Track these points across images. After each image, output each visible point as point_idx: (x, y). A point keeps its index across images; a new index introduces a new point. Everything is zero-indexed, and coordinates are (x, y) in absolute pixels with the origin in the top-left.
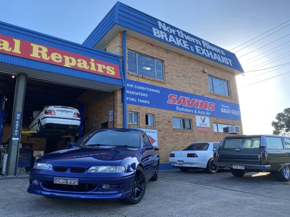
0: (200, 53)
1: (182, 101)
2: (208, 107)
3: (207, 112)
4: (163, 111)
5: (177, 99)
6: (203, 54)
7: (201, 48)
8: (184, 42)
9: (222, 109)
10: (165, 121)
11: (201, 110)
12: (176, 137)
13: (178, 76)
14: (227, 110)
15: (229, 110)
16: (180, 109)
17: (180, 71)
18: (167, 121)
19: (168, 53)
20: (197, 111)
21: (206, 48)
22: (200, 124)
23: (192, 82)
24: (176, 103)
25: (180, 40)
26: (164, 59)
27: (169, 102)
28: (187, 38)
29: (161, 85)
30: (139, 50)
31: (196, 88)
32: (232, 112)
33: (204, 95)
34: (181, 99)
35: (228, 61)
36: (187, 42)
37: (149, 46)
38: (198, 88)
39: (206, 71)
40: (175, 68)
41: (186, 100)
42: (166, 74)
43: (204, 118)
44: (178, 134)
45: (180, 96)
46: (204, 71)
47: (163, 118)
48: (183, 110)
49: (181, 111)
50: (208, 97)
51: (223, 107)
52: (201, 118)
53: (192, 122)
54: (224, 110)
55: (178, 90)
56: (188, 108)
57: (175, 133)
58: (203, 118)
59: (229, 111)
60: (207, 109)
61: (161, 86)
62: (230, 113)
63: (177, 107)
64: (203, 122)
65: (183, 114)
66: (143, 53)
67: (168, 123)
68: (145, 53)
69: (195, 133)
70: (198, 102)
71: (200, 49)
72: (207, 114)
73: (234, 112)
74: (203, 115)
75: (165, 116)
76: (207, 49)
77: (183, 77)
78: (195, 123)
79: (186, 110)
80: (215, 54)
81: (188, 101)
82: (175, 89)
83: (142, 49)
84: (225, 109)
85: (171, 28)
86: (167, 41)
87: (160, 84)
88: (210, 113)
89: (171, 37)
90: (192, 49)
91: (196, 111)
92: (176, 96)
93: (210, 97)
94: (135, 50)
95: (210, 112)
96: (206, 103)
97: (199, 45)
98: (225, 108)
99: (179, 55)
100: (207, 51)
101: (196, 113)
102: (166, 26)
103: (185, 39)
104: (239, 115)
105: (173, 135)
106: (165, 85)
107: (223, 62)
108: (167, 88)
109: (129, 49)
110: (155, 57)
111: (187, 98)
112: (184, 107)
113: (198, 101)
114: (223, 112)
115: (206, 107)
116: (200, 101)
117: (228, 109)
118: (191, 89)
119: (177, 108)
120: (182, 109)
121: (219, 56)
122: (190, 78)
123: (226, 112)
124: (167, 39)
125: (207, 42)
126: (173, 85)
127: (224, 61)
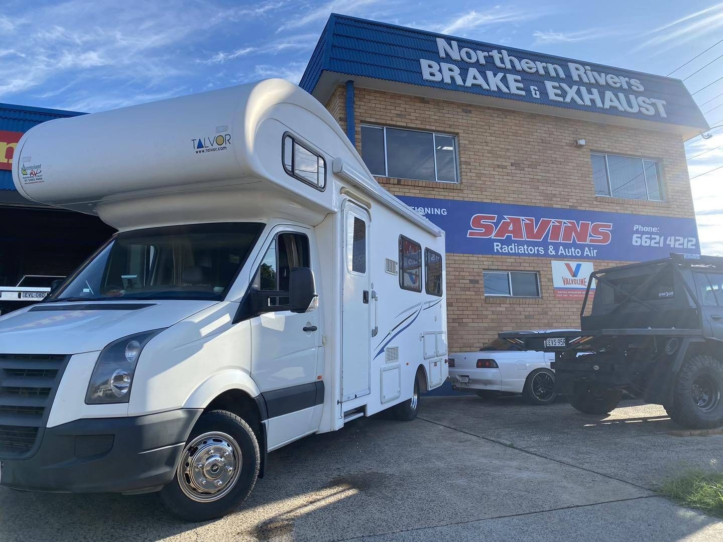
0: (561, 99)
1: (511, 228)
2: (591, 236)
3: (587, 249)
4: (457, 258)
5: (496, 224)
6: (568, 99)
7: (564, 86)
8: (511, 78)
9: (635, 236)
10: (461, 281)
11: (566, 246)
12: (495, 317)
13: (499, 166)
14: (651, 239)
15: (657, 237)
16: (506, 249)
17: (504, 153)
18: (468, 282)
19: (470, 112)
20: (556, 249)
21: (581, 82)
22: (566, 281)
23: (538, 177)
24: (494, 234)
25: (500, 75)
26: (456, 131)
27: (471, 234)
28: (523, 65)
29: (451, 194)
30: (389, 118)
31: (550, 190)
32: (671, 242)
33: (576, 205)
34: (508, 224)
35: (653, 105)
36: (519, 78)
37: (417, 104)
38: (558, 189)
39: (582, 142)
40: (490, 148)
41: (523, 224)
42: (463, 166)
43: (578, 266)
44: (498, 309)
45: (505, 216)
46: (577, 143)
47: (457, 273)
48: (513, 251)
49: (508, 254)
50: (592, 209)
51: (637, 232)
52: (568, 266)
53: (540, 279)
54: (641, 238)
55: (499, 202)
56: (529, 244)
57: (490, 309)
58: (573, 265)
59: (657, 240)
60: (588, 242)
61: (451, 198)
62: (662, 245)
63: (495, 244)
64: (575, 275)
65: (513, 260)
66: (398, 124)
67: (471, 285)
68: (404, 124)
69: (551, 306)
70: (559, 227)
71: (560, 88)
72: (585, 253)
73: (676, 240)
74: (573, 258)
75: (462, 270)
76: (584, 84)
77: (514, 168)
78: (551, 280)
79: (523, 249)
80: (609, 94)
81: (529, 227)
82: (489, 201)
83: (398, 115)
84: (644, 236)
85: (475, 50)
86: (461, 86)
87: (446, 194)
88: (595, 251)
89: (473, 71)
90: (533, 92)
91: (551, 248)
92: (493, 218)
93: (596, 209)
94: (378, 121)
95: (595, 247)
96: (585, 227)
97: (557, 78)
98: (643, 233)
99: (501, 113)
100: (583, 90)
101: (554, 253)
102: (460, 48)
103: (514, 70)
104: (694, 247)
105: (484, 313)
106: (460, 195)
107: (635, 110)
108: (466, 199)
109: (362, 122)
110: (434, 128)
111: (524, 220)
112: (515, 242)
113: (557, 224)
114: (639, 244)
115: (582, 236)
116: (564, 223)
117: (653, 236)
118: (538, 194)
119: (497, 247)
120: (512, 249)
121: (621, 95)
122: (533, 166)
123: (648, 244)
124: (459, 81)
125: (583, 64)
126: (484, 190)
127: (640, 106)
